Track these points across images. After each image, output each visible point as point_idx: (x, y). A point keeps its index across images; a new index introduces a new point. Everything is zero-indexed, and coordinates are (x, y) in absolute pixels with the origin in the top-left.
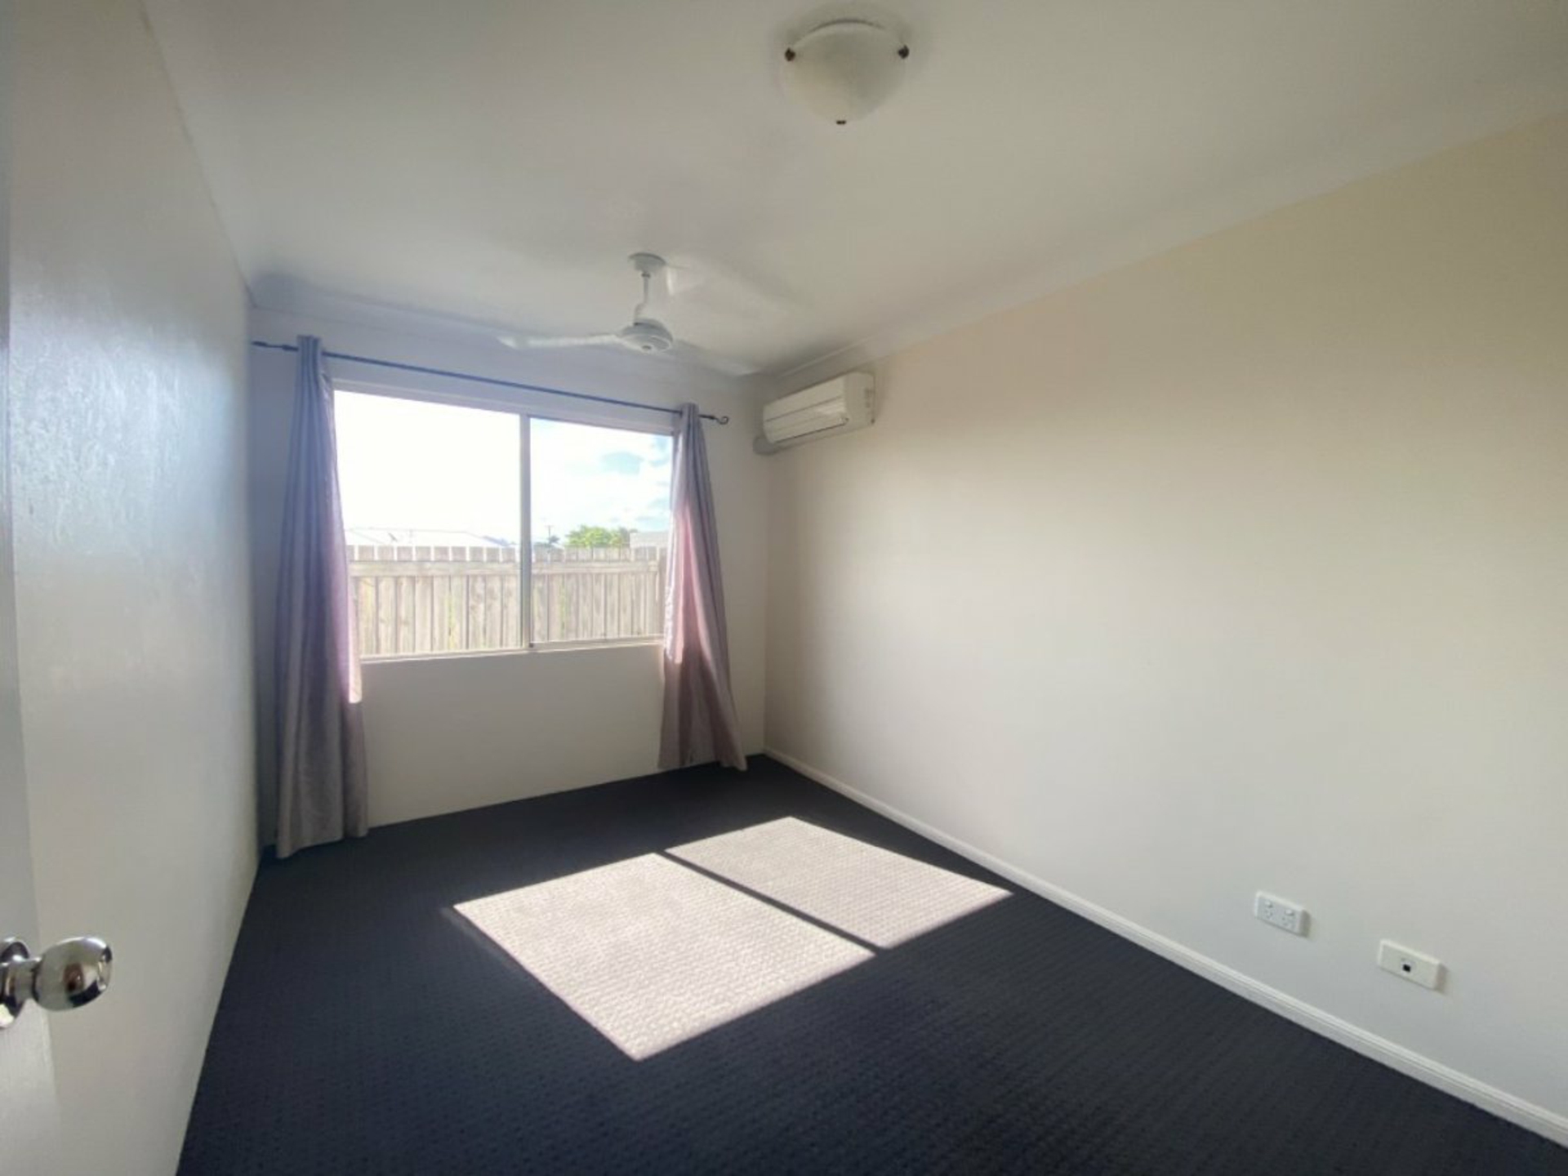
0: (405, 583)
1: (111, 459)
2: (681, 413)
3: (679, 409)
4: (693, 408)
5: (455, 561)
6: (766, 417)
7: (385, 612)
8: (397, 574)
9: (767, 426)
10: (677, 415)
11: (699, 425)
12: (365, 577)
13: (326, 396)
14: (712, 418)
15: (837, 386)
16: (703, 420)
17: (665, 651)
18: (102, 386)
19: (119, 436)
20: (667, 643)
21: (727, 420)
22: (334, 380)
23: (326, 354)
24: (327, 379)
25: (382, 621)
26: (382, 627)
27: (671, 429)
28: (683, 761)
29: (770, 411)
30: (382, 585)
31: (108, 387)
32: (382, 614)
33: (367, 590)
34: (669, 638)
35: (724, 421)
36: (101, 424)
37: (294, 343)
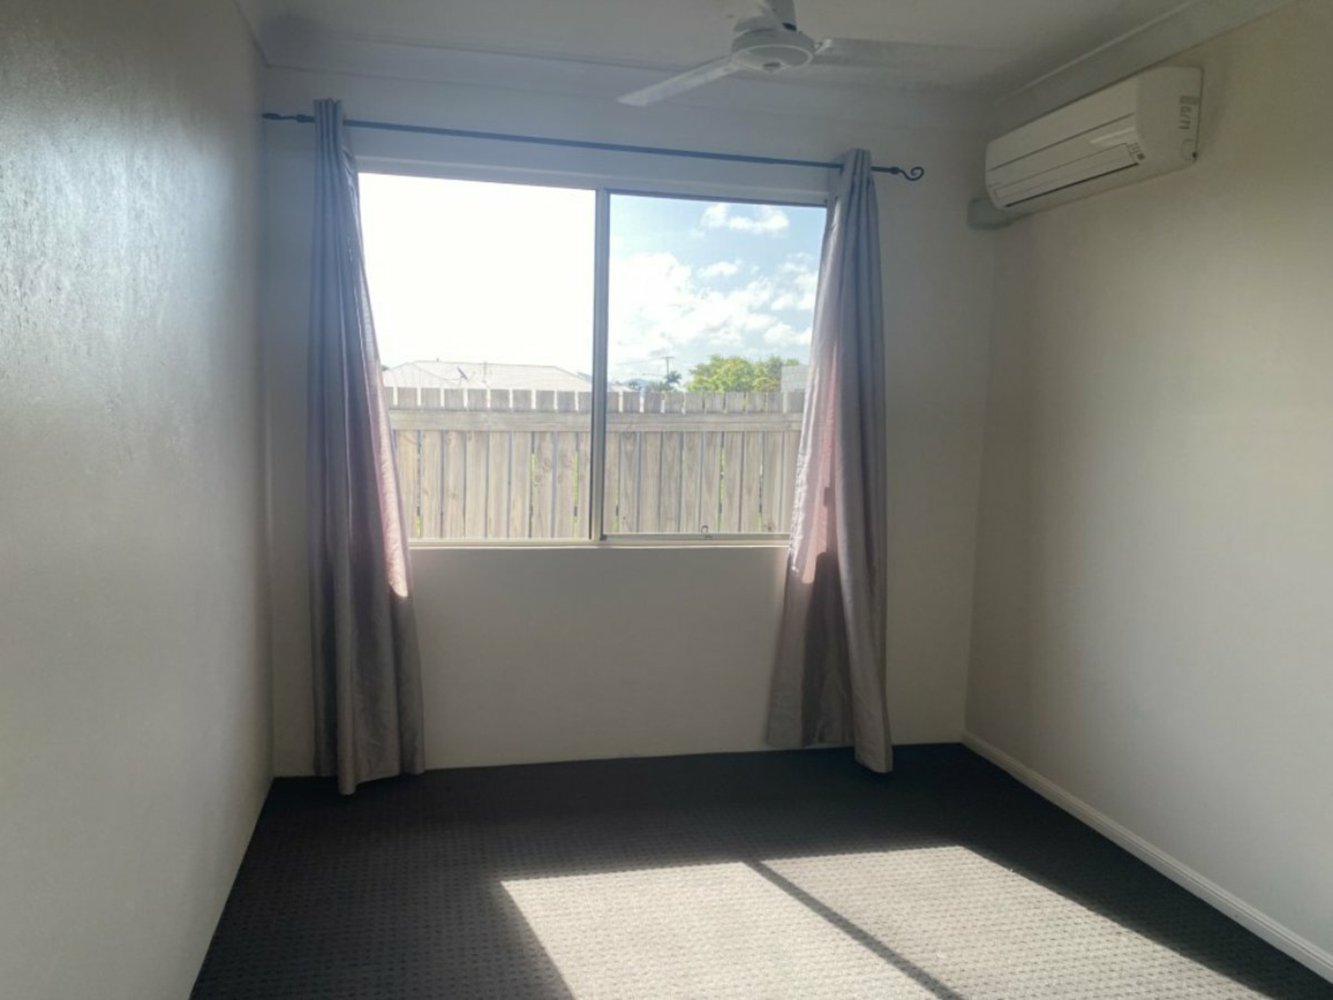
0: (454, 440)
1: (66, 283)
2: (841, 167)
3: (839, 162)
4: (861, 156)
5: (517, 411)
6: (991, 162)
7: (430, 480)
8: (444, 428)
9: (991, 178)
10: (837, 171)
11: (870, 182)
12: (405, 431)
13: (350, 182)
14: (895, 171)
15: (1125, 96)
16: (877, 176)
17: (790, 558)
18: (51, 187)
19: (76, 252)
20: (794, 546)
21: (923, 171)
22: (357, 157)
23: (348, 123)
24: (350, 159)
25: (426, 492)
26: (425, 499)
27: (822, 194)
28: (807, 738)
29: (998, 150)
30: (427, 442)
31: (59, 190)
32: (425, 484)
33: (408, 449)
34: (798, 538)
35: (916, 174)
36: (51, 238)
37: (310, 112)
